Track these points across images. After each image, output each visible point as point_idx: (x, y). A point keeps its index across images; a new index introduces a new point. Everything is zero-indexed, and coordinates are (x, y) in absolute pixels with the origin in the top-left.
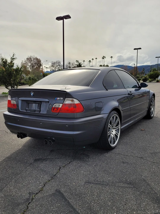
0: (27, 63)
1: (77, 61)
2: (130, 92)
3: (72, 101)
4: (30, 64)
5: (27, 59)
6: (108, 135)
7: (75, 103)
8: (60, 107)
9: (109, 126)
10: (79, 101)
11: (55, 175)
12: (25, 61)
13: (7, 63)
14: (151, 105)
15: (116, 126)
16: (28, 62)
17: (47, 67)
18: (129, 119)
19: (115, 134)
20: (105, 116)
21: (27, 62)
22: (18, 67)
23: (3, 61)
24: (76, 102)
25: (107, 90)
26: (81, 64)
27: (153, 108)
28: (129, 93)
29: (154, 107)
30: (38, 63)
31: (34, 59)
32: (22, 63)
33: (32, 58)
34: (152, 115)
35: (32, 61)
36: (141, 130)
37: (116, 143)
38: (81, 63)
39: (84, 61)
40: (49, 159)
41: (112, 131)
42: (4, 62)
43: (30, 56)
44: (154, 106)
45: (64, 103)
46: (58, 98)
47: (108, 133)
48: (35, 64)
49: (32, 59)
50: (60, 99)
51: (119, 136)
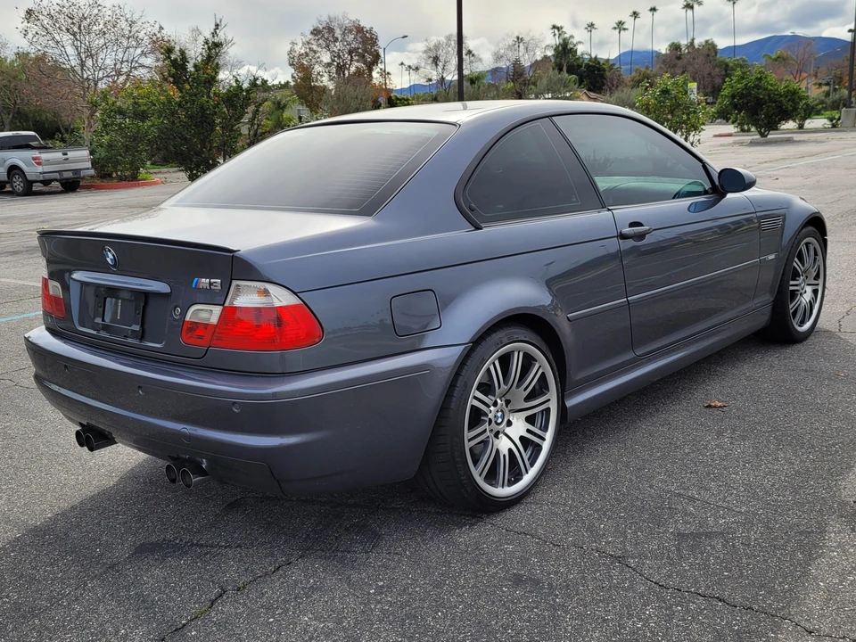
0: (315, 52)
1: (558, 29)
2: (633, 224)
3: (266, 293)
4: (326, 58)
5: (316, 32)
6: (468, 445)
7: (277, 304)
8: (214, 320)
9: (472, 402)
10: (295, 293)
11: (184, 625)
12: (304, 44)
13: (190, 68)
14: (795, 275)
15: (528, 399)
16: (319, 45)
17: (410, 67)
18: (629, 356)
19: (522, 438)
20: (448, 357)
21: (315, 47)
22: (237, 81)
23: (169, 57)
24: (281, 298)
25: (478, 228)
26: (575, 41)
27: (809, 289)
28: (627, 230)
29: (821, 281)
30: (365, 50)
31: (346, 31)
32: (290, 53)
33: (334, 25)
34: (802, 323)
35: (336, 40)
36: (709, 406)
37: (527, 479)
38: (572, 37)
39: (592, 25)
40: (202, 545)
41: (509, 423)
42: (174, 62)
43: (325, 18)
44: (820, 275)
45: (227, 304)
46: (203, 280)
47: (468, 435)
48: (350, 53)
49: (338, 33)
50: (210, 284)
51: (546, 446)
